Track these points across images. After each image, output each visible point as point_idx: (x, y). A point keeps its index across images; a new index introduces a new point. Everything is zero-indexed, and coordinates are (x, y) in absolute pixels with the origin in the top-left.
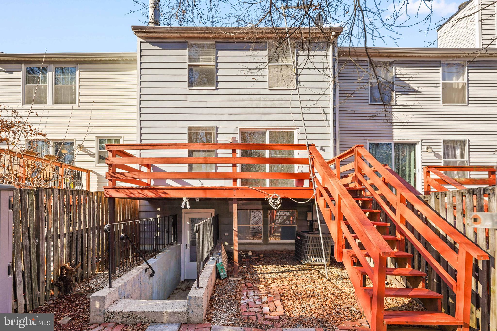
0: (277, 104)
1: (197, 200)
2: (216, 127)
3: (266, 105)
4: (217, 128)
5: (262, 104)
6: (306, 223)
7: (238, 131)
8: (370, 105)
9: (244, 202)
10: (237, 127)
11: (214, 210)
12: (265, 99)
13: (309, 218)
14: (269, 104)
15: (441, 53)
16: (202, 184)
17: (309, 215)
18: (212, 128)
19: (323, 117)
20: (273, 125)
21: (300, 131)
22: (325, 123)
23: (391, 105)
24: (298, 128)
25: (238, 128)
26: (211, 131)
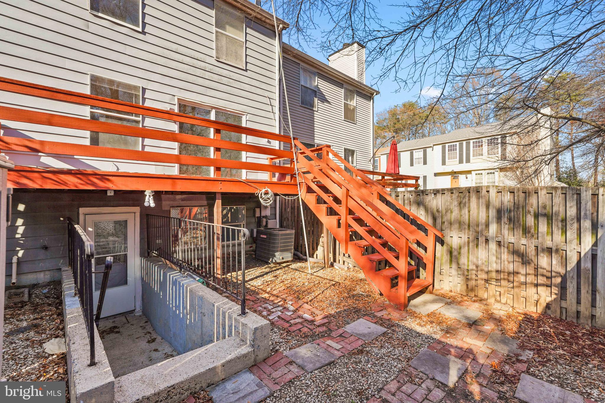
0: (225, 80)
1: (110, 194)
2: (142, 88)
3: (212, 77)
4: (144, 90)
5: (207, 75)
6: (253, 220)
7: (176, 102)
8: (301, 106)
9: (184, 196)
10: (174, 96)
11: (139, 207)
12: (211, 69)
13: (257, 215)
14: (216, 78)
15: (344, 78)
16: (118, 169)
17: (258, 210)
18: (136, 88)
19: (269, 108)
20: (221, 104)
21: (249, 118)
22: (271, 115)
23: (314, 111)
24: (247, 114)
25: (176, 98)
26: (133, 92)
